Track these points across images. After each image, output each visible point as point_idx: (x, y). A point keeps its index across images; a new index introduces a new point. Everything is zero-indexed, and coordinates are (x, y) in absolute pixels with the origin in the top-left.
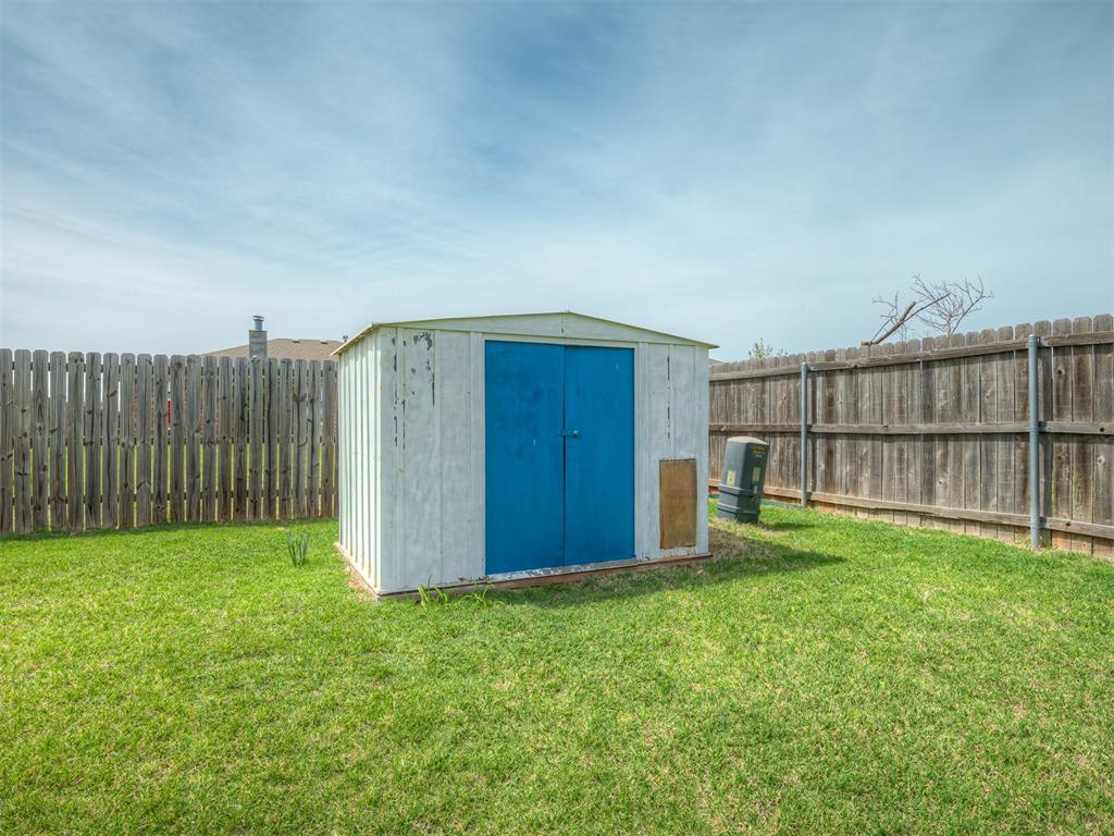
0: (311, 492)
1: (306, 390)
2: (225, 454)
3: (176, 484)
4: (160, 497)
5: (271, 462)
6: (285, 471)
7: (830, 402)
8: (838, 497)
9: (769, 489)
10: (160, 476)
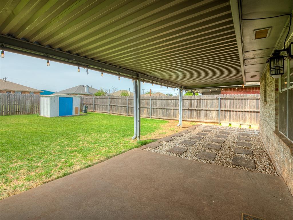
0: (29, 111)
1: (28, 98)
2: (17, 106)
3: (10, 110)
4: (7, 112)
5: (23, 107)
6: (25, 108)
7: (96, 101)
8: (96, 111)
9: (88, 110)
10: (7, 109)
